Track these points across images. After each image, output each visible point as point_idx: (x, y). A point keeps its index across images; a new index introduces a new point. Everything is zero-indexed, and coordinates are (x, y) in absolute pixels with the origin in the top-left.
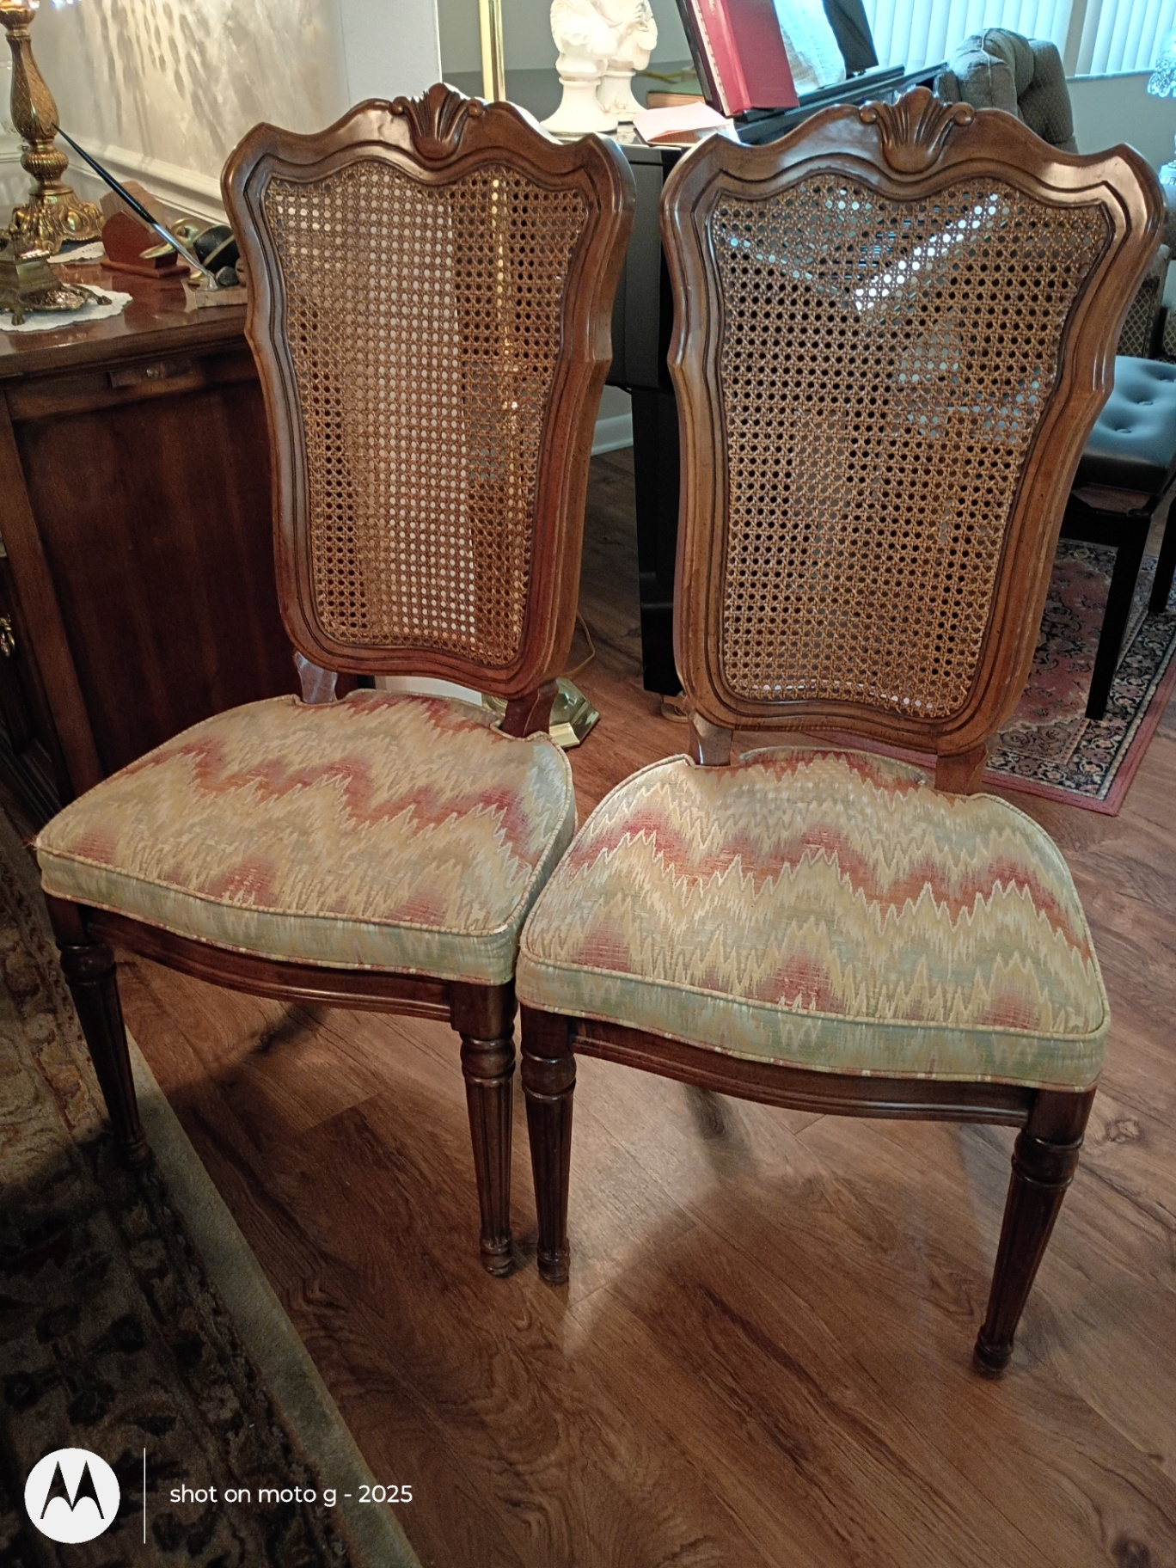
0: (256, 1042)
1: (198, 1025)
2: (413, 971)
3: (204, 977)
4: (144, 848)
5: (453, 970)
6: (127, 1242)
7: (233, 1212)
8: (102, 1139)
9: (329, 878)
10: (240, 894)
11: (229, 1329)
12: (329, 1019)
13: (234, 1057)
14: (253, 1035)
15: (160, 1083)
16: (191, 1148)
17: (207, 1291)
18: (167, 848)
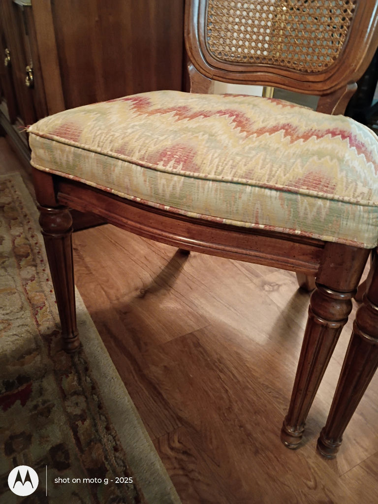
0: (138, 293)
1: (108, 281)
2: (298, 232)
3: (133, 230)
4: (101, 134)
5: (333, 233)
6: (64, 396)
7: (126, 384)
8: (55, 333)
9: (238, 158)
10: (172, 163)
11: (123, 462)
12: (175, 286)
13: (126, 299)
14: (136, 289)
15: (87, 308)
16: (103, 344)
17: (110, 434)
18: (117, 134)
